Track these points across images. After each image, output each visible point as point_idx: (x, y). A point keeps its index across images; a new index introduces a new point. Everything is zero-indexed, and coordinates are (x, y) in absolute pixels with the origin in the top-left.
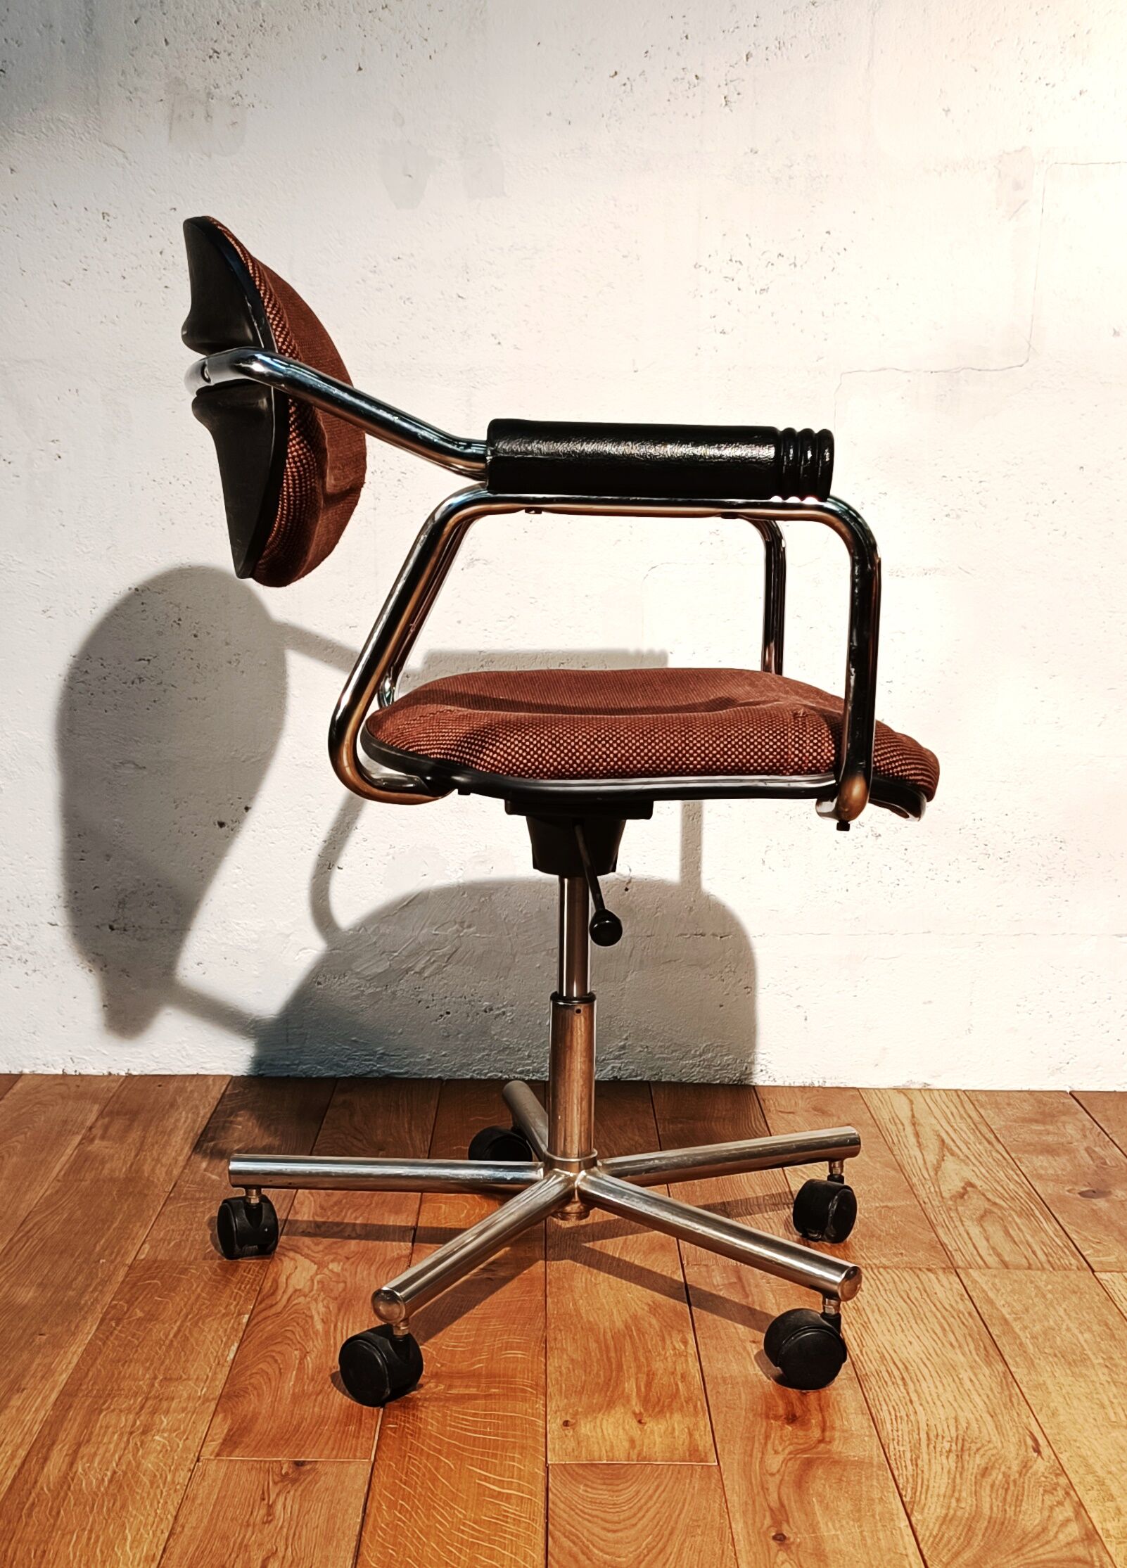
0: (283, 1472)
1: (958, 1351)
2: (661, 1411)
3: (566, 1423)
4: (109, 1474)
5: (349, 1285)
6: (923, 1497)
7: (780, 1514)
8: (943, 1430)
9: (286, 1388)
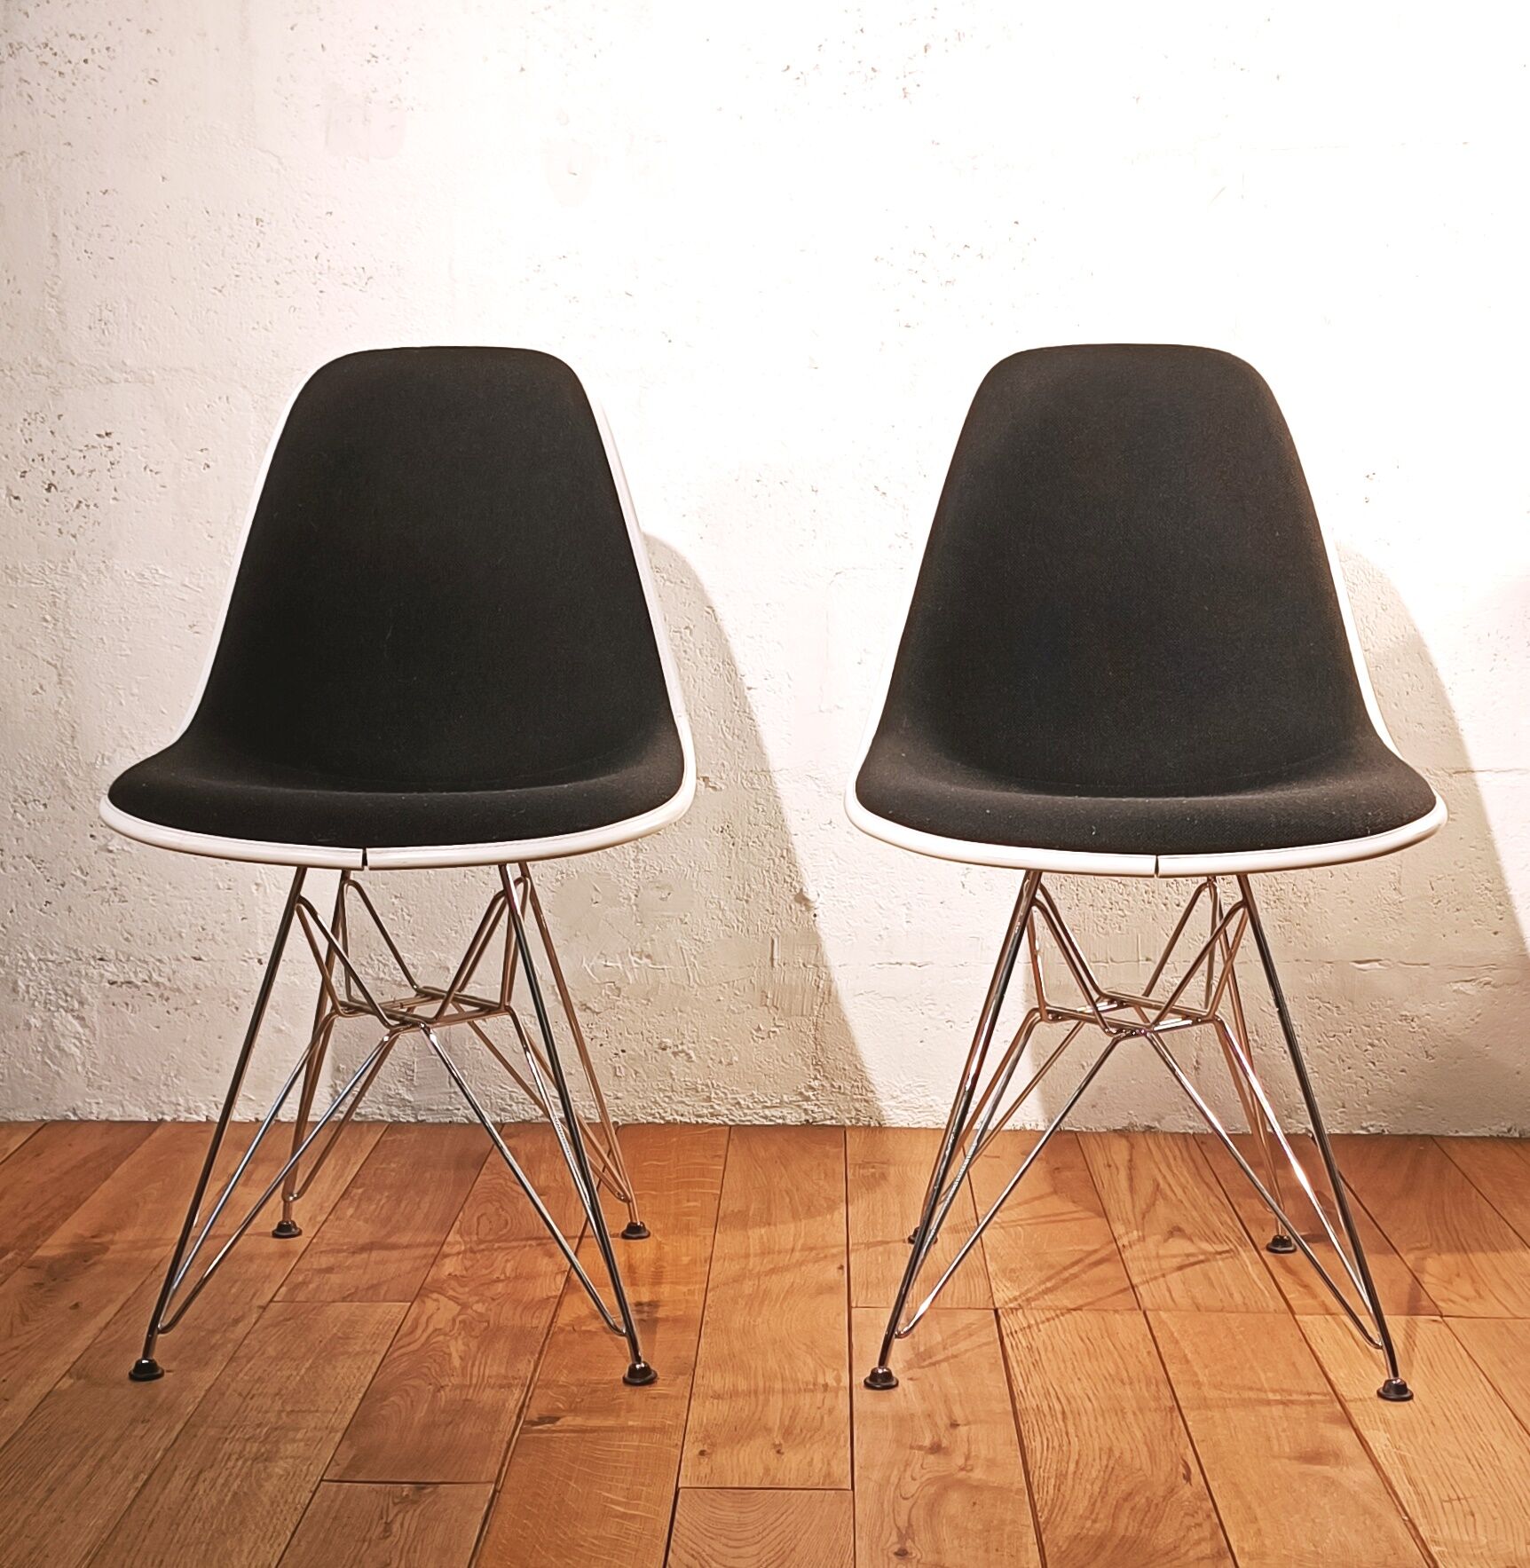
0: (404, 1494)
1: (1127, 1387)
2: (803, 1442)
3: (702, 1453)
4: (230, 1495)
5: (492, 1322)
6: (1058, 1519)
7: (906, 1534)
8: (1094, 1460)
9: (416, 1419)
